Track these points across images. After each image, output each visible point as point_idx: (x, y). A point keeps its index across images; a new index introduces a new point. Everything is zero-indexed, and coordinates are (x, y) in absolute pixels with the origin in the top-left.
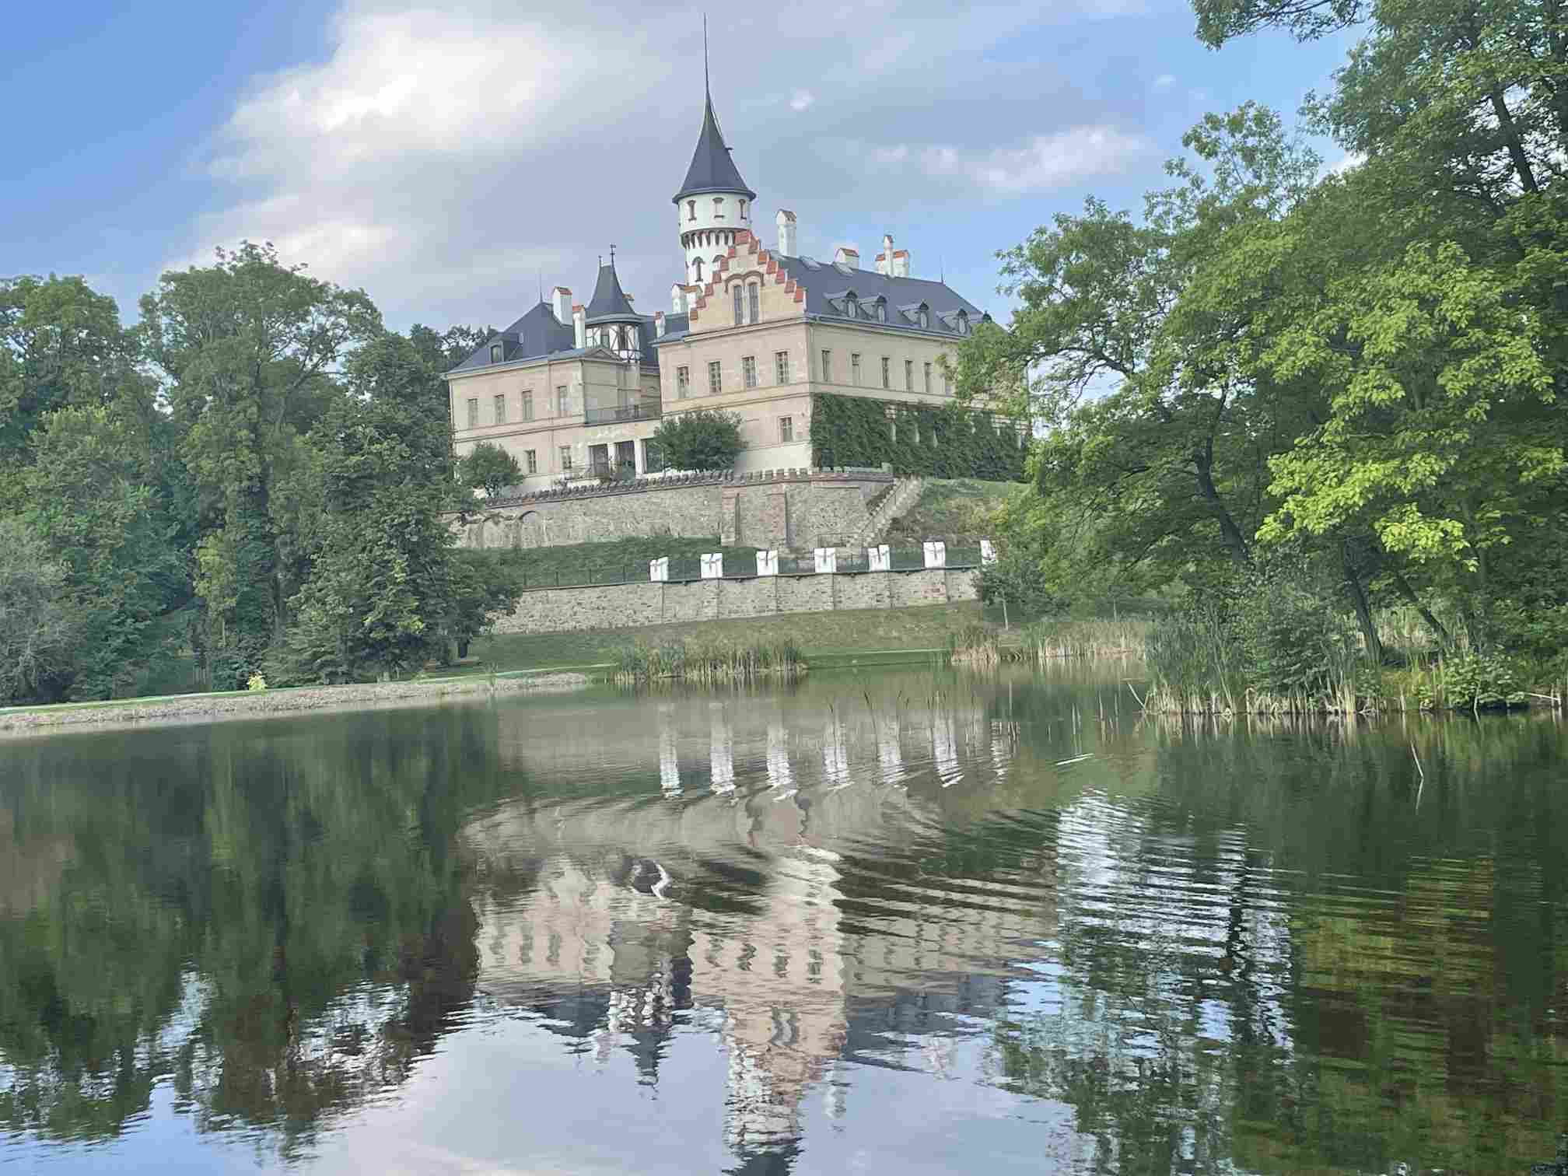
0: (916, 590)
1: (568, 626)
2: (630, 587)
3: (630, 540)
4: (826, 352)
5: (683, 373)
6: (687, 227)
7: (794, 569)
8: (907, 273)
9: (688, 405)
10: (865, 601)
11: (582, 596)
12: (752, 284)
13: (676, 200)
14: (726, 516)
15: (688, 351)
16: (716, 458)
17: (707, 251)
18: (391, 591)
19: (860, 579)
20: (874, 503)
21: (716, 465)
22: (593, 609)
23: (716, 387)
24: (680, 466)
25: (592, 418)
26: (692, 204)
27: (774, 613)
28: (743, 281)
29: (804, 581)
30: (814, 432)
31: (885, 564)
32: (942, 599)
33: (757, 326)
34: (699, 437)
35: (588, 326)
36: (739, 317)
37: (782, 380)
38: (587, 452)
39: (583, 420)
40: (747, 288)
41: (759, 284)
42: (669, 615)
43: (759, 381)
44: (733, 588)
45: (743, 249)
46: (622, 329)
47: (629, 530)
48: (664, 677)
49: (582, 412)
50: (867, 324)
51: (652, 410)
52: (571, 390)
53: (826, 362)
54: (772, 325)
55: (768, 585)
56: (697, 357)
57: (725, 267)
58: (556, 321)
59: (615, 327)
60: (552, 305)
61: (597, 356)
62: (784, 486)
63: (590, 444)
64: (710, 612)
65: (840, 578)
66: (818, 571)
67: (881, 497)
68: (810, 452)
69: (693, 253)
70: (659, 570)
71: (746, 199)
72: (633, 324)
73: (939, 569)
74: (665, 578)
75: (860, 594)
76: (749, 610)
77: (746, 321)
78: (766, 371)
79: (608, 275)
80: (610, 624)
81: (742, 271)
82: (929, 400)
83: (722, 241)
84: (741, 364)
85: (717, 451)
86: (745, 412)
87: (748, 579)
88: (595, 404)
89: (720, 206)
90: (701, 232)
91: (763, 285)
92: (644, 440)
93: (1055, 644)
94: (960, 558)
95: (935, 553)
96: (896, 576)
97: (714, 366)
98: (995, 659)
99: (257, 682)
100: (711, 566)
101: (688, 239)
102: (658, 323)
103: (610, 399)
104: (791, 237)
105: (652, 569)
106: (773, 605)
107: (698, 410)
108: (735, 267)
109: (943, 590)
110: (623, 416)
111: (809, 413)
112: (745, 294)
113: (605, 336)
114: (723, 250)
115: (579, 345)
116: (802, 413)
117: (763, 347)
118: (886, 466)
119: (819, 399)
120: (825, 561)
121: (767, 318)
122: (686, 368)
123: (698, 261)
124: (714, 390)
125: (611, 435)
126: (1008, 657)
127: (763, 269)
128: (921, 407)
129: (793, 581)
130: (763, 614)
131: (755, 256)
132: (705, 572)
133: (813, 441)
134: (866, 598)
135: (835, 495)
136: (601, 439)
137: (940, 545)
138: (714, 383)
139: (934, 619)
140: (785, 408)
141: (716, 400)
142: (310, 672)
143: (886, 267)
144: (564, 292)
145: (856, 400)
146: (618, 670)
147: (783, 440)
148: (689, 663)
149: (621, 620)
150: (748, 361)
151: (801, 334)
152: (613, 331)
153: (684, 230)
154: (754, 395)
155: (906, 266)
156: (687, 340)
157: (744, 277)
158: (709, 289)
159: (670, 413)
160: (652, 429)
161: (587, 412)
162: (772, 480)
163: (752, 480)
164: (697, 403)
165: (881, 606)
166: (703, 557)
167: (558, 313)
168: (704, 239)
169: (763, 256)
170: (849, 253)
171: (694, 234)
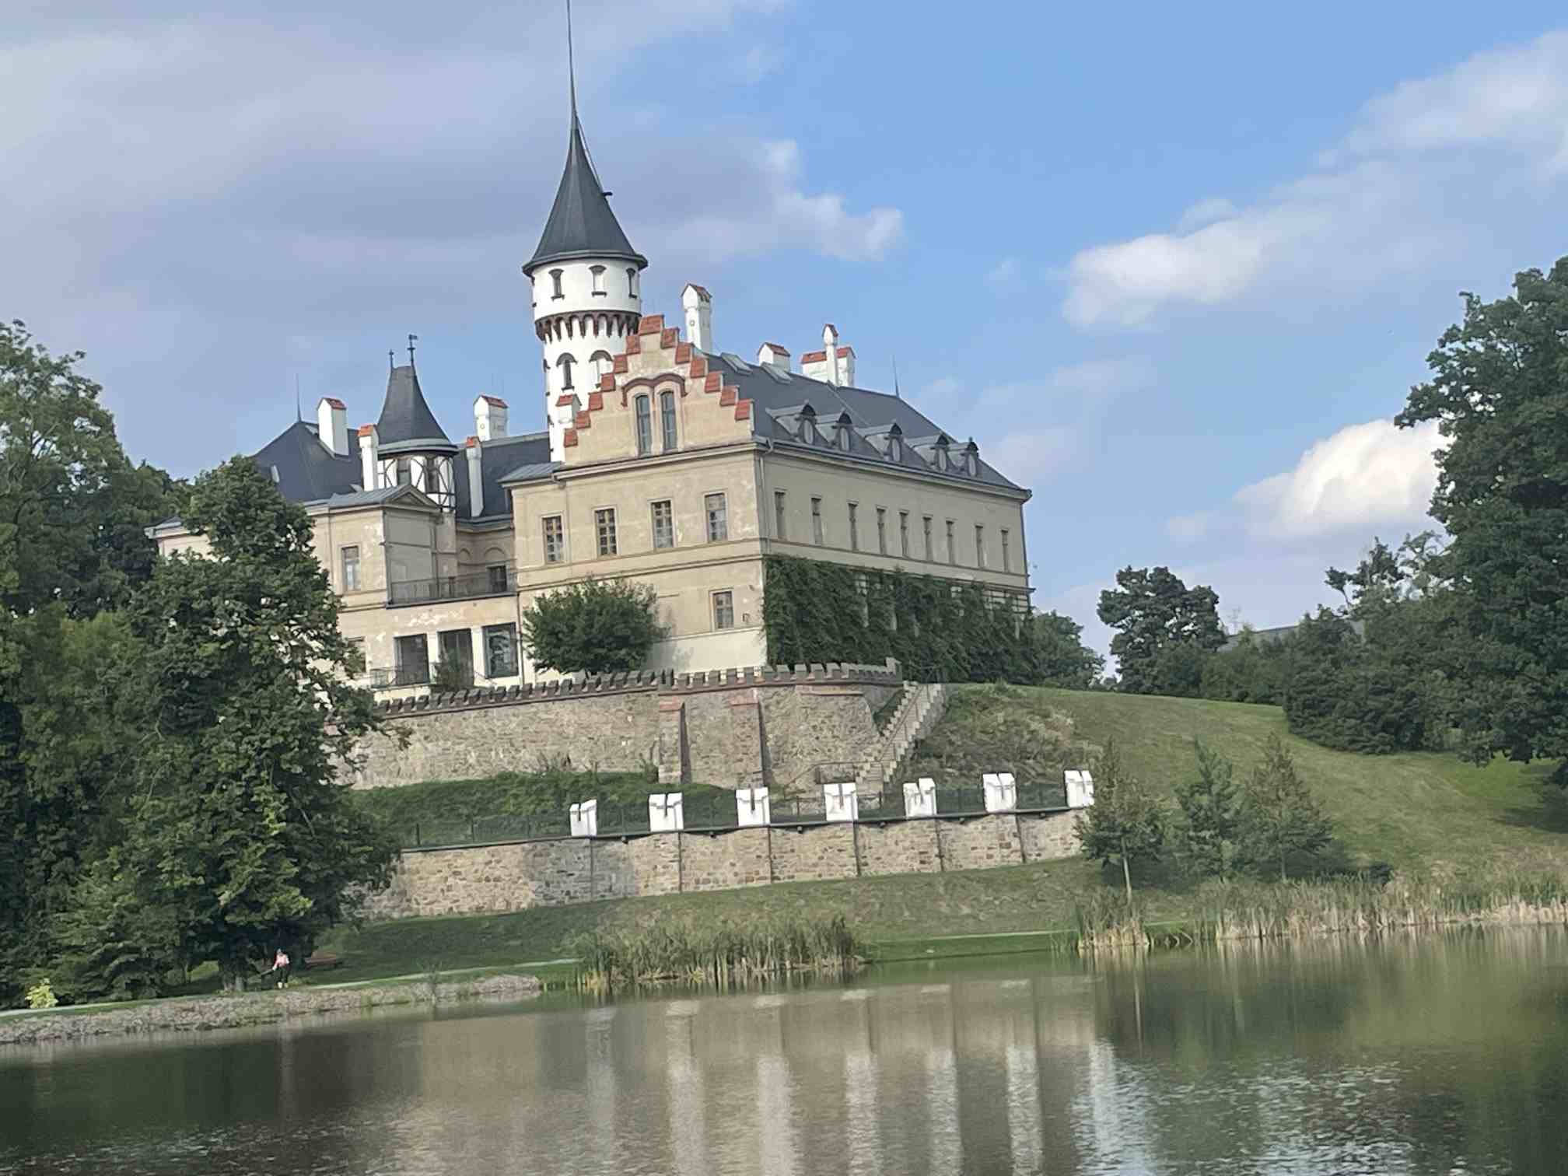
0: (975, 845)
1: (440, 908)
2: (540, 847)
3: (505, 777)
4: (779, 495)
5: (553, 528)
6: (546, 307)
7: (793, 817)
8: (852, 382)
9: (560, 573)
10: (902, 863)
11: (460, 861)
12: (666, 393)
13: (529, 270)
14: (666, 739)
15: (562, 494)
16: (623, 652)
17: (581, 344)
18: (256, 850)
19: (894, 830)
20: (882, 717)
21: (622, 665)
22: (479, 881)
23: (607, 543)
24: (564, 667)
25: (397, 597)
26: (557, 275)
27: (768, 882)
28: (652, 388)
29: (809, 834)
30: (768, 613)
31: (929, 808)
32: (1015, 859)
33: (671, 456)
34: (599, 620)
35: (382, 457)
36: (643, 443)
37: (715, 531)
38: (392, 646)
39: (384, 597)
40: (658, 397)
41: (677, 394)
42: (601, 887)
43: (679, 536)
44: (700, 844)
45: (651, 342)
46: (430, 461)
47: (501, 760)
48: (654, 978)
49: (385, 586)
50: (826, 456)
51: (500, 583)
52: (366, 552)
53: (780, 510)
54: (701, 454)
55: (758, 841)
57: (621, 364)
58: (324, 449)
59: (420, 459)
60: (317, 426)
61: (405, 502)
62: (755, 691)
63: (397, 634)
64: (667, 883)
65: (863, 829)
66: (830, 818)
67: (891, 708)
68: (764, 643)
69: (553, 350)
70: (585, 819)
71: (635, 268)
72: (447, 455)
73: (1008, 813)
74: (594, 833)
75: (893, 851)
76: (727, 877)
77: (657, 447)
78: (689, 524)
79: (406, 381)
80: (508, 904)
81: (650, 373)
82: (908, 567)
83: (603, 331)
84: (649, 512)
85: (623, 642)
86: (663, 585)
87: (726, 832)
88: (401, 573)
89: (600, 278)
90: (573, 316)
91: (684, 394)
92: (487, 629)
93: (1243, 919)
94: (1040, 798)
95: (1002, 789)
96: (945, 825)
97: (605, 519)
98: (1144, 943)
99: (42, 995)
100: (665, 814)
101: (547, 327)
102: (471, 453)
103: (422, 568)
104: (705, 325)
105: (573, 818)
106: (765, 870)
107: (590, 580)
108: (637, 367)
109: (1015, 844)
110: (440, 593)
111: (761, 585)
112: (655, 408)
113: (403, 472)
114: (615, 344)
115: (369, 485)
116: (749, 587)
117: (684, 487)
118: (892, 663)
119: (773, 564)
120: (841, 803)
121: (691, 443)
122: (559, 519)
123: (566, 360)
124: (604, 551)
125: (428, 621)
126: (1165, 941)
127: (684, 371)
128: (897, 578)
129: (792, 834)
130: (750, 884)
131: (672, 352)
132: (658, 821)
133: (768, 626)
134: (903, 857)
135: (828, 704)
136: (415, 627)
137: (1008, 779)
138: (603, 541)
139: (1015, 886)
140: (719, 578)
141: (611, 566)
143: (826, 371)
144: (336, 405)
145: (820, 566)
146: (584, 968)
147: (720, 626)
148: (691, 957)
149: (526, 897)
150: (662, 508)
151: (746, 467)
152: (416, 465)
153: (540, 313)
154: (671, 558)
155: (850, 370)
156: (560, 477)
157: (653, 383)
158: (596, 401)
159: (532, 588)
160: (501, 610)
161: (391, 586)
162: (731, 683)
163: (702, 685)
164: (581, 571)
165: (927, 870)
166: (653, 799)
167: (327, 437)
168: (576, 324)
169: (684, 353)
170: (778, 350)
171: (559, 318)
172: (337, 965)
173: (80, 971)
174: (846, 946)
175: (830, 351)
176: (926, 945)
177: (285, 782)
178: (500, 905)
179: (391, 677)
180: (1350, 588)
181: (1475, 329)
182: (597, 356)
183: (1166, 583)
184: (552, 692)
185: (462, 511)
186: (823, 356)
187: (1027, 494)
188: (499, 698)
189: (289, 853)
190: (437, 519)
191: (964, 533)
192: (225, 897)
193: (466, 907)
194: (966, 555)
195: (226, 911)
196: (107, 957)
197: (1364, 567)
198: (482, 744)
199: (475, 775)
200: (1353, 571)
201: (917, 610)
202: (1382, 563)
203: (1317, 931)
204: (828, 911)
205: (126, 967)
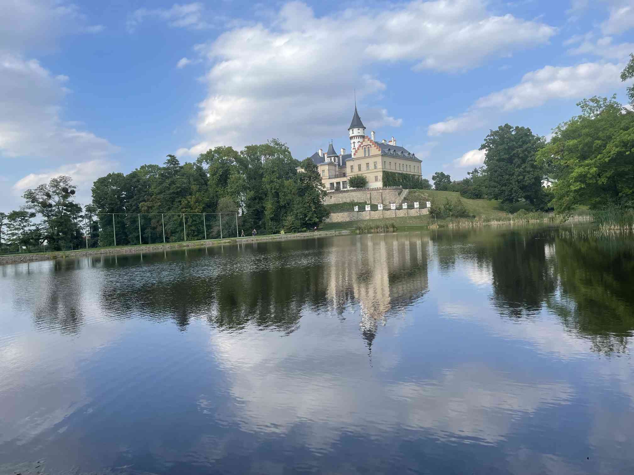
0: (413, 213)
2: (350, 212)
3: (345, 203)
4: (385, 162)
6: (351, 135)
7: (386, 209)
9: (353, 174)
10: (402, 215)
11: (339, 215)
12: (368, 147)
13: (349, 130)
14: (368, 197)
15: (353, 163)
16: (362, 185)
17: (356, 140)
18: (311, 213)
19: (401, 210)
20: (399, 194)
21: (362, 187)
22: (341, 217)
23: (360, 169)
24: (353, 187)
25: (330, 177)
26: (353, 130)
27: (382, 218)
29: (388, 211)
30: (383, 179)
31: (406, 207)
32: (419, 215)
33: (369, 157)
34: (358, 180)
35: (328, 157)
36: (365, 155)
37: (375, 168)
38: (329, 185)
39: (328, 177)
42: (358, 218)
43: (370, 168)
44: (373, 212)
45: (366, 140)
46: (335, 158)
47: (345, 200)
48: (366, 231)
50: (392, 156)
51: (344, 175)
52: (326, 171)
53: (385, 164)
55: (381, 212)
56: (355, 164)
57: (362, 143)
58: (320, 156)
61: (330, 164)
62: (381, 190)
63: (330, 183)
64: (368, 218)
65: (396, 210)
66: (392, 209)
67: (401, 193)
68: (382, 184)
69: (352, 141)
70: (356, 209)
71: (364, 129)
72: (337, 157)
73: (418, 208)
74: (358, 211)
75: (401, 213)
76: (376, 217)
77: (367, 155)
78: (372, 166)
79: (331, 146)
81: (366, 144)
82: (404, 172)
83: (359, 138)
84: (366, 165)
85: (362, 183)
86: (367, 175)
87: (376, 211)
88: (331, 174)
89: (359, 130)
90: (355, 136)
91: (371, 147)
92: (343, 182)
93: (453, 223)
94: (423, 206)
95: (417, 205)
96: (408, 210)
97: (359, 166)
98: (438, 227)
99: (282, 232)
100: (368, 208)
101: (351, 138)
102: (340, 156)
103: (333, 173)
104: (374, 137)
106: (382, 216)
107: (357, 175)
108: (364, 144)
109: (419, 212)
110: (336, 176)
111: (382, 175)
112: (367, 149)
113: (331, 159)
114: (361, 140)
115: (326, 161)
116: (380, 175)
117: (371, 161)
118: (401, 186)
119: (384, 172)
120: (393, 206)
121: (372, 155)
122: (353, 166)
123: (354, 143)
125: (335, 181)
126: (441, 226)
127: (371, 144)
128: (402, 174)
129: (386, 211)
130: (380, 218)
131: (369, 141)
132: (367, 209)
133: (383, 181)
135: (392, 192)
136: (332, 182)
137: (418, 203)
139: (419, 219)
140: (376, 174)
141: (360, 173)
142: (290, 230)
143: (393, 143)
144: (321, 150)
145: (391, 172)
146: (356, 230)
147: (376, 181)
148: (371, 228)
149: (348, 220)
150: (368, 164)
151: (380, 157)
152: (333, 158)
153: (350, 136)
154: (369, 171)
155: (396, 143)
156: (353, 160)
157: (366, 146)
158: (358, 149)
159: (349, 176)
160: (345, 179)
161: (329, 176)
162: (377, 189)
163: (373, 190)
164: (356, 173)
165: (406, 216)
166: (366, 206)
167: (320, 154)
168: (355, 137)
169: (371, 141)
170: (385, 141)
171: (353, 136)
172: (322, 229)
173: (287, 229)
174: (394, 227)
175: (393, 140)
176: (405, 227)
177: (314, 203)
178: (344, 221)
179: (329, 189)
180: (471, 175)
181: (492, 135)
182: (359, 142)
183: (442, 174)
184: (352, 191)
185: (339, 165)
186: (391, 141)
187: (421, 161)
188: (344, 192)
189: (315, 213)
190: (335, 166)
191: (412, 167)
192: (307, 219)
193: (340, 221)
194: (412, 170)
195: (307, 221)
196: (291, 227)
197: (473, 172)
198: (342, 198)
199: (341, 202)
200: (471, 172)
201: (405, 178)
202: (476, 171)
203: (464, 225)
204: (391, 222)
205: (293, 228)
